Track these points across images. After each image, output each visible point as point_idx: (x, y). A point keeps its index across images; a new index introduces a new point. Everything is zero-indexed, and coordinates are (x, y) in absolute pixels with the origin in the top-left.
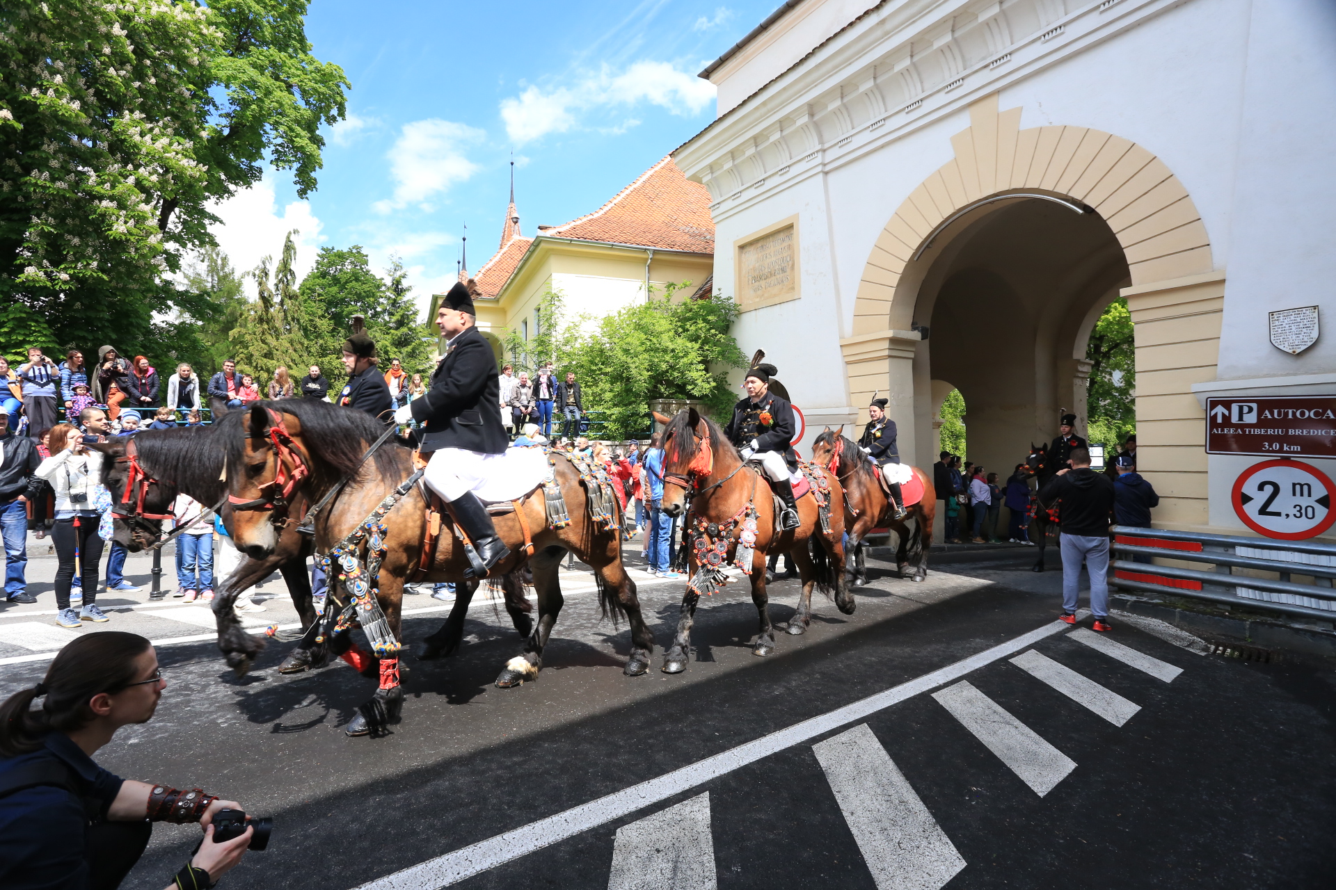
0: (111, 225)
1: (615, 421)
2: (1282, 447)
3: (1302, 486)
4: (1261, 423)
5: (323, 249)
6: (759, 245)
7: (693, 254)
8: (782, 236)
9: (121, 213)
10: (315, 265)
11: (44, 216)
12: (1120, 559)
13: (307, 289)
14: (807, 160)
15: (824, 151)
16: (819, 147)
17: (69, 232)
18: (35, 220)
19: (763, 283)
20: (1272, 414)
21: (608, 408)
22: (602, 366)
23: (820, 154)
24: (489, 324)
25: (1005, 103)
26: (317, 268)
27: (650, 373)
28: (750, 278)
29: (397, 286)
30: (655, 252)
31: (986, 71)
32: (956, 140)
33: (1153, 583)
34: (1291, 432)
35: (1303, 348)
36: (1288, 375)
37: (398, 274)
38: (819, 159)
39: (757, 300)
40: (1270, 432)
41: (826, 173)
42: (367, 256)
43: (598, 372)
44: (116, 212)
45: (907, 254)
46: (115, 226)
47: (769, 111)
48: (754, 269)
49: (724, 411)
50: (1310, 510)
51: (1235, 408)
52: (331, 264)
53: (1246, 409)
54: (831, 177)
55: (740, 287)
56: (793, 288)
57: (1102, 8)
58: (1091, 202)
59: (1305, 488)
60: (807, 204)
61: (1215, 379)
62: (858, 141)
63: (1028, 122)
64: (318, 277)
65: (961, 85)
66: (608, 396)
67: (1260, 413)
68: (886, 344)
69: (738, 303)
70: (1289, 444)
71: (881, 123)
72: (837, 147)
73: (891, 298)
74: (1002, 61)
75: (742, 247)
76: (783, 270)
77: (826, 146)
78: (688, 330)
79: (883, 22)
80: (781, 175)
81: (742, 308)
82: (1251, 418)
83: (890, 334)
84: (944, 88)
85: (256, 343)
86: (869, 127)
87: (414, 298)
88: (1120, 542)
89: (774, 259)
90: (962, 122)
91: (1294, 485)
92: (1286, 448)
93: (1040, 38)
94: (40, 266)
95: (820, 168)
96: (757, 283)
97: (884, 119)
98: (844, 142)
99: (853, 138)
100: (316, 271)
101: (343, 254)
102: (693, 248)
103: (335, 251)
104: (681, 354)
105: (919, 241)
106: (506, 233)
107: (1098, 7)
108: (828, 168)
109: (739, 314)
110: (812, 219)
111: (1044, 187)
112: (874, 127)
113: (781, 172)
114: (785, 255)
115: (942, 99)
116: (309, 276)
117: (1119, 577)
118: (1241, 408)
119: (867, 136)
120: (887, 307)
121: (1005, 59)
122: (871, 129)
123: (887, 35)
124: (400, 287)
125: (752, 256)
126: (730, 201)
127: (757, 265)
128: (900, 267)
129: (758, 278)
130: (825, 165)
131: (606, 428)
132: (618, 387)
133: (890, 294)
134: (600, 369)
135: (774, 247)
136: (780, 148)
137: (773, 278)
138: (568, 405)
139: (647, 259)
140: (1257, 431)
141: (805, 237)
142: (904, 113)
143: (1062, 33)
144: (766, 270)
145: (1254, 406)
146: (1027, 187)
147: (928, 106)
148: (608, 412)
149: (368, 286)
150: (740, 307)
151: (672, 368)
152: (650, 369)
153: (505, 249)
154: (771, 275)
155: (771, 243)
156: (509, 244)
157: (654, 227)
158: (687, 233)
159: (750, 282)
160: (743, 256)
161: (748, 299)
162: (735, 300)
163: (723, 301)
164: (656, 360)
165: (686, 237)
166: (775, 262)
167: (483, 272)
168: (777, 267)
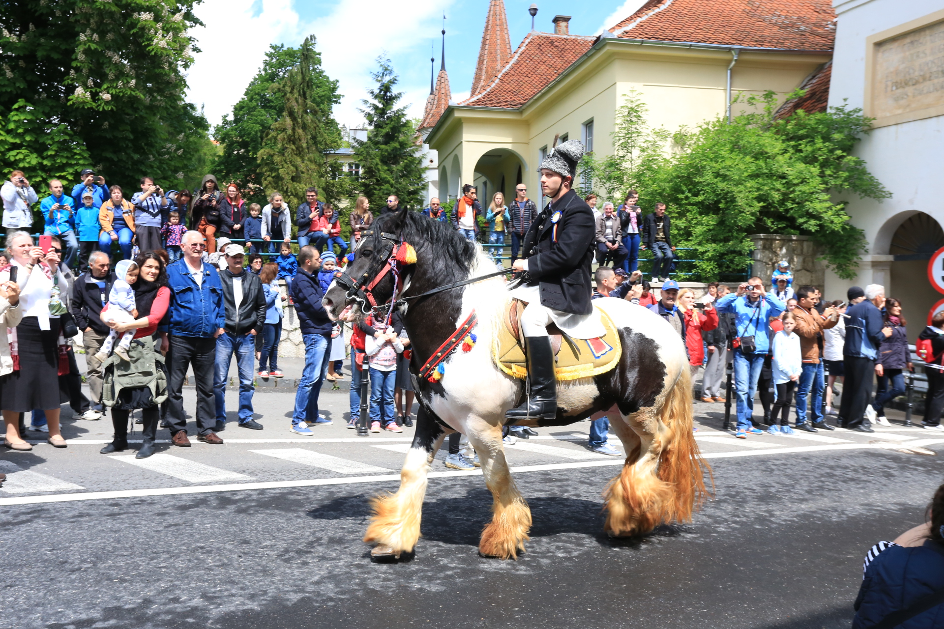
0: (151, 40)
1: (709, 260)
5: (272, 47)
6: (908, 40)
7: (789, 52)
9: (158, 26)
10: (262, 66)
11: (88, 32)
13: (256, 94)
17: (109, 48)
18: (82, 37)
19: (910, 90)
21: (700, 244)
22: (690, 195)
24: (510, 140)
26: (265, 70)
27: (762, 204)
28: (889, 83)
29: (385, 93)
30: (741, 52)
37: (387, 79)
39: (900, 111)
42: (319, 54)
43: (684, 202)
44: (153, 24)
46: (155, 41)
48: (897, 72)
49: (844, 250)
52: (281, 65)
55: (873, 95)
64: (267, 80)
66: (698, 230)
69: (869, 115)
75: (879, 45)
78: (801, 151)
81: (875, 123)
85: (285, 165)
87: (405, 108)
89: (929, 58)
94: (86, 87)
96: (900, 91)
100: (263, 73)
101: (294, 52)
102: (788, 43)
103: (285, 49)
104: (796, 181)
106: (490, 22)
109: (870, 130)
116: (255, 79)
124: (388, 94)
125: (893, 57)
127: (902, 67)
129: (898, 85)
131: (695, 266)
132: (710, 220)
134: (687, 198)
137: (928, 83)
138: (657, 240)
139: (730, 61)
144: (917, 73)
148: (701, 249)
149: (322, 89)
150: (873, 122)
151: (785, 198)
152: (759, 199)
153: (523, 48)
154: (924, 79)
155: (928, 38)
156: (527, 41)
157: (734, 19)
158: (775, 24)
159: (889, 89)
160: (880, 55)
161: (885, 109)
162: (866, 113)
163: (849, 114)
164: (766, 188)
165: (775, 29)
166: (933, 62)
167: (499, 76)
168: (935, 69)
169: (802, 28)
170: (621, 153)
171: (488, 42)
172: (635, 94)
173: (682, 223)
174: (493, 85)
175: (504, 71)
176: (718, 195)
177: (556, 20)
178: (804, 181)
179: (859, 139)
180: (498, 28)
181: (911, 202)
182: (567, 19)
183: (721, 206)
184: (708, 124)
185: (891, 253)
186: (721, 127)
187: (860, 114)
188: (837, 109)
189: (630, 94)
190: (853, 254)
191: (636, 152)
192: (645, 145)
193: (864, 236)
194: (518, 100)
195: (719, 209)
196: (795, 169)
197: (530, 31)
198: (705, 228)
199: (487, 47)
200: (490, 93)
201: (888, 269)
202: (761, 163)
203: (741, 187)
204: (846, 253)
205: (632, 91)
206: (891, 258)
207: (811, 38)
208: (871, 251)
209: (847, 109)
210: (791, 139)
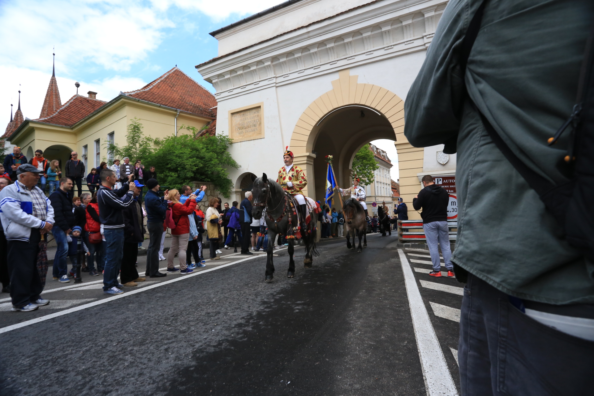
2: (449, 191)
3: (453, 202)
4: (443, 184)
6: (242, 113)
8: (254, 111)
12: (405, 231)
14: (268, 80)
15: (277, 78)
16: (275, 76)
19: (244, 130)
20: (446, 181)
23: (275, 79)
25: (352, 73)
28: (237, 128)
30: (181, 112)
31: (346, 60)
32: (333, 83)
33: (415, 237)
34: (451, 186)
35: (446, 163)
36: (441, 171)
38: (274, 80)
39: (241, 138)
40: (446, 187)
41: (277, 87)
45: (314, 124)
47: (252, 57)
48: (239, 124)
50: (456, 209)
51: (436, 179)
53: (439, 180)
54: (278, 88)
55: (232, 132)
56: (260, 134)
57: (385, 49)
58: (383, 112)
59: (454, 203)
60: (268, 99)
61: (423, 172)
62: (291, 76)
63: (361, 81)
65: (336, 63)
67: (443, 181)
68: (306, 158)
69: (231, 139)
70: (451, 190)
71: (303, 71)
72: (282, 77)
73: (307, 140)
74: (352, 58)
75: (233, 114)
76: (255, 126)
77: (278, 76)
79: (308, 32)
80: (255, 85)
81: (233, 141)
82: (440, 183)
83: (308, 154)
84: (330, 63)
86: (297, 72)
88: (404, 226)
89: (250, 120)
90: (336, 77)
91: (452, 202)
92: (450, 191)
93: (365, 53)
95: (274, 85)
96: (241, 130)
97: (305, 70)
98: (286, 76)
99: (290, 75)
102: (197, 112)
104: (209, 160)
105: (319, 119)
107: (384, 48)
108: (278, 85)
109: (231, 143)
110: (270, 105)
111: (366, 104)
112: (300, 72)
113: (255, 84)
114: (255, 119)
115: (328, 67)
117: (404, 238)
118: (438, 179)
119: (296, 75)
120: (305, 144)
121: (353, 58)
122: (298, 72)
123: (310, 38)
125: (237, 118)
126: (227, 93)
127: (241, 122)
128: (311, 128)
129: (241, 128)
130: (277, 83)
133: (306, 138)
135: (249, 115)
136: (255, 73)
137: (249, 128)
139: (176, 115)
140: (442, 187)
141: (267, 112)
142: (313, 69)
143: (372, 53)
144: (246, 125)
145: (441, 179)
146: (361, 103)
147: (323, 68)
150: (233, 140)
151: (205, 166)
152: (195, 165)
153: (72, 101)
154: (248, 127)
155: (248, 114)
156: (74, 98)
157: (176, 100)
158: (191, 105)
159: (237, 130)
160: (233, 117)
161: (236, 137)
162: (230, 137)
163: (224, 137)
164: (198, 162)
165: (192, 107)
166: (251, 122)
167: (58, 111)
168: (251, 124)
169: (201, 109)
170: (131, 145)
171: (48, 101)
172: (136, 120)
173: (162, 176)
174: (54, 115)
175: (61, 109)
176: (177, 165)
177: (90, 93)
178: (211, 160)
179: (228, 147)
180: (54, 96)
181: (247, 169)
182: (95, 94)
183: (179, 169)
184: (169, 137)
185: (240, 188)
186: (174, 139)
187: (228, 137)
188: (220, 135)
189: (134, 120)
190: (229, 189)
191: (138, 145)
192: (142, 143)
193: (232, 182)
194: (70, 123)
195: (178, 170)
196: (208, 155)
197: (76, 94)
198: (172, 178)
199: (47, 104)
200: (52, 118)
201: (240, 194)
202: (194, 152)
203: (188, 161)
204: (226, 188)
205: (135, 118)
206: (241, 190)
207: (204, 112)
208: (234, 187)
209: (224, 135)
210: (205, 144)
